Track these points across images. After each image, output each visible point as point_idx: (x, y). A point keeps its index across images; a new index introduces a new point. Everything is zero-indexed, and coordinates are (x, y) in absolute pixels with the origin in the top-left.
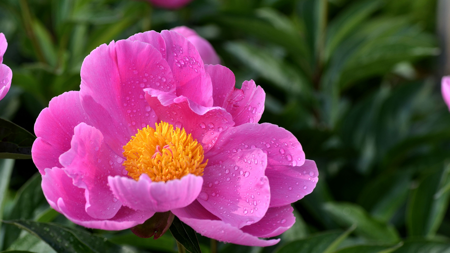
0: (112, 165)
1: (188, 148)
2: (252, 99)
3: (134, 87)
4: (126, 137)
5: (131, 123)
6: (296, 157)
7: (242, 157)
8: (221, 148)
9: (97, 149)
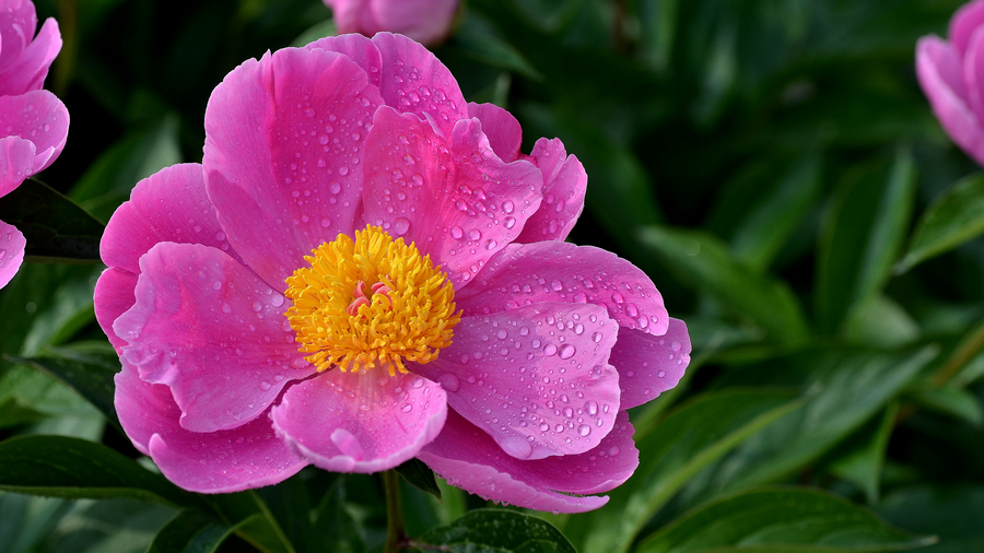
0: (260, 312)
1: (424, 289)
2: (557, 179)
3: (306, 144)
4: (289, 248)
5: (300, 219)
6: (649, 314)
7: (545, 313)
8: (489, 282)
9: (218, 285)
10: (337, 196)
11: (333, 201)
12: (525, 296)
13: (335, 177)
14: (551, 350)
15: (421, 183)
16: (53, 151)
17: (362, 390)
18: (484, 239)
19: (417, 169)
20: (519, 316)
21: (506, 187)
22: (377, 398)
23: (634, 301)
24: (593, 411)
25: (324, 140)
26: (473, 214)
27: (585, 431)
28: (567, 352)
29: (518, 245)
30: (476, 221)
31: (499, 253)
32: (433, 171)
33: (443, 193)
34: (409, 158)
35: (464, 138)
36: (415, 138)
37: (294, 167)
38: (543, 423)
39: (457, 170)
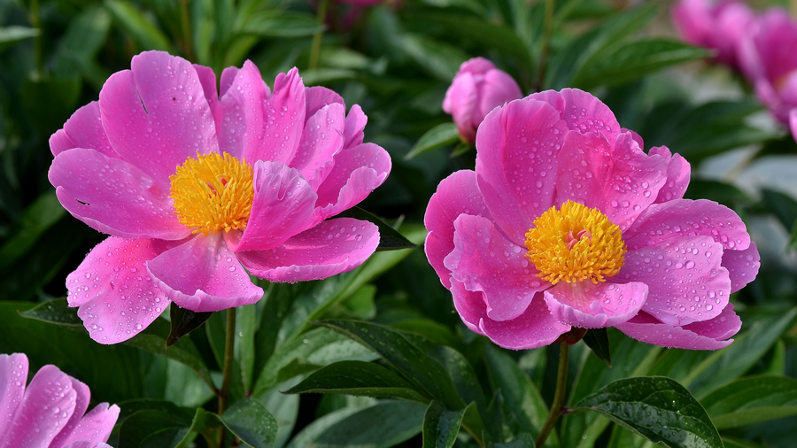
0: (508, 257)
1: (609, 232)
3: (522, 159)
5: (522, 203)
6: (735, 239)
7: (673, 245)
8: (638, 230)
9: (488, 240)
10: (540, 189)
11: (539, 192)
12: (658, 237)
13: (538, 178)
14: (679, 265)
15: (591, 176)
16: (386, 175)
17: (575, 295)
18: (632, 205)
19: (589, 168)
20: (657, 248)
21: (644, 172)
22: (586, 299)
23: (725, 232)
24: (713, 296)
25: (532, 156)
26: (623, 192)
27: (709, 308)
28: (690, 265)
29: (656, 205)
30: (625, 196)
31: (644, 211)
32: (599, 168)
33: (605, 181)
34: (583, 162)
35: (621, 145)
36: (588, 149)
37: (516, 173)
38: (682, 307)
39: (614, 165)
